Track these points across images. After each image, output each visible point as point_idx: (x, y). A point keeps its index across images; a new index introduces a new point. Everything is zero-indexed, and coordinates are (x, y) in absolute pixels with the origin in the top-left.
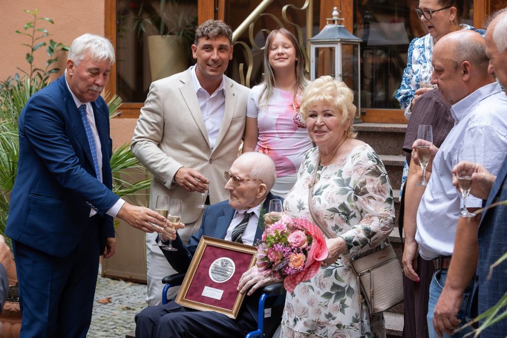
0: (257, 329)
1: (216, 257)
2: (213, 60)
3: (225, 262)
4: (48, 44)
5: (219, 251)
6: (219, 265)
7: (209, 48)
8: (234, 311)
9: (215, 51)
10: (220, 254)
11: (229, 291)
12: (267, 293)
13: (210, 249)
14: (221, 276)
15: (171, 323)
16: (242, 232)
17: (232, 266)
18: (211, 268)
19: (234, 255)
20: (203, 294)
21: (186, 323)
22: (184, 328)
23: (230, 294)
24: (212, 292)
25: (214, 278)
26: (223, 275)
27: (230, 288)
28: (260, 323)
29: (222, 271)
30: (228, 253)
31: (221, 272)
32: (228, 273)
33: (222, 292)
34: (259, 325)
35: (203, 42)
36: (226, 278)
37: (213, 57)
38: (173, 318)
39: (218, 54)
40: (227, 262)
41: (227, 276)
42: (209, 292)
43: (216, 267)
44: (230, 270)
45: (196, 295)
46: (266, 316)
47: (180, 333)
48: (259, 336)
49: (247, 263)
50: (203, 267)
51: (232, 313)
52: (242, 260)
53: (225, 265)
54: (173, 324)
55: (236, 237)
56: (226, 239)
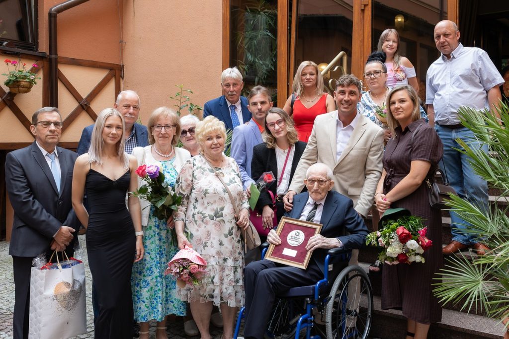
0: (324, 279)
1: (292, 230)
2: (345, 101)
3: (297, 233)
4: (190, 106)
5: (294, 226)
6: (294, 235)
7: (343, 93)
8: (305, 264)
9: (347, 94)
10: (294, 228)
11: (301, 251)
12: (330, 254)
13: (288, 225)
14: (295, 242)
15: (266, 276)
16: (314, 216)
20: (283, 253)
21: (276, 275)
22: (275, 279)
23: (301, 253)
24: (289, 252)
25: (291, 243)
26: (297, 241)
27: (301, 249)
28: (326, 275)
29: (295, 239)
30: (300, 227)
32: (300, 240)
33: (296, 252)
34: (325, 276)
35: (339, 89)
37: (345, 99)
38: (267, 272)
39: (348, 96)
40: (299, 233)
41: (299, 242)
42: (287, 252)
43: (292, 236)
44: (301, 238)
45: (278, 253)
46: (329, 270)
47: (271, 283)
48: (325, 284)
49: (313, 234)
50: (283, 235)
51: (303, 265)
52: (309, 232)
53: (297, 235)
54: (267, 276)
55: (310, 219)
56: (300, 219)
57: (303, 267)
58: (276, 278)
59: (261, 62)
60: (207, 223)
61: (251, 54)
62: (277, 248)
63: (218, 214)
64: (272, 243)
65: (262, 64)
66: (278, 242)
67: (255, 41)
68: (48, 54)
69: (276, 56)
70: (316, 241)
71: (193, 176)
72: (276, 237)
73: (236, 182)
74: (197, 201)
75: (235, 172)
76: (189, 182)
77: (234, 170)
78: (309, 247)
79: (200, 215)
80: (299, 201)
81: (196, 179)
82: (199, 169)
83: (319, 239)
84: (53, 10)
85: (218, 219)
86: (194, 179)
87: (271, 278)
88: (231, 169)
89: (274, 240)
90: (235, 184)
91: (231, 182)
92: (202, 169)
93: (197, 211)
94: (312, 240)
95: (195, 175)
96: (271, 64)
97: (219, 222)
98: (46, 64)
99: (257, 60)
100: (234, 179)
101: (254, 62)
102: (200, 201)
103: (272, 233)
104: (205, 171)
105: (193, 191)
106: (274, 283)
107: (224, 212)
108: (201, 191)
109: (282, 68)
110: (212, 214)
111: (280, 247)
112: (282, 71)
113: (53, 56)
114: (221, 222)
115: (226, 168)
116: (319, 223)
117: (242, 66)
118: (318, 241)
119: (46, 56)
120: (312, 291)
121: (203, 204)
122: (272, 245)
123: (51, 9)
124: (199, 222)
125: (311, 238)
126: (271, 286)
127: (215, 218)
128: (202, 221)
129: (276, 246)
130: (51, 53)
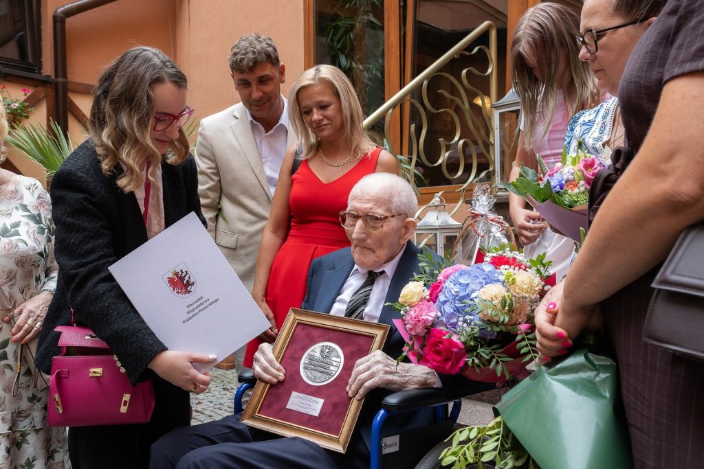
1: (313, 342)
3: (327, 350)
5: (316, 333)
6: (318, 354)
8: (342, 437)
10: (319, 337)
11: (335, 399)
13: (303, 329)
14: (319, 375)
16: (364, 302)
17: (338, 357)
18: (304, 360)
19: (343, 338)
20: (289, 406)
23: (335, 405)
24: (303, 401)
25: (308, 377)
26: (323, 372)
27: (335, 394)
28: (373, 465)
30: (331, 335)
31: (320, 367)
32: (332, 368)
33: (321, 401)
36: (327, 377)
40: (331, 350)
41: (330, 375)
42: (297, 402)
43: (311, 358)
44: (335, 364)
45: (276, 406)
49: (364, 352)
50: (290, 358)
51: (337, 441)
52: (356, 346)
53: (327, 354)
55: (354, 310)
56: (332, 313)
57: (339, 448)
59: (361, 67)
61: (346, 57)
62: (273, 391)
64: (262, 380)
66: (275, 376)
67: (351, 35)
68: (53, 77)
70: (369, 368)
72: (270, 362)
75: (28, 211)
78: (353, 387)
80: (334, 269)
83: (378, 362)
84: (59, 11)
88: (14, 204)
89: (265, 370)
94: (361, 368)
96: (377, 69)
98: (51, 92)
103: (263, 353)
111: (282, 390)
113: (60, 80)
116: (376, 321)
118: (374, 369)
119: (51, 81)
122: (263, 384)
123: (56, 12)
125: (359, 361)
129: (273, 386)
130: (56, 76)
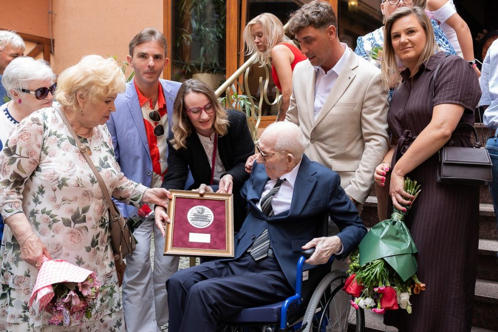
21: (218, 291)
22: (215, 298)
32: (208, 218)
36: (207, 223)
46: (304, 279)
47: (210, 306)
48: (297, 302)
54: (203, 295)
58: (218, 296)
59: (207, 29)
60: (57, 231)
61: (196, 22)
63: (78, 218)
65: (208, 32)
67: (201, 6)
69: (224, 22)
71: (43, 148)
73: (109, 166)
74: (41, 191)
75: (108, 147)
76: (36, 157)
77: (105, 143)
79: (45, 216)
81: (47, 154)
82: (53, 137)
85: (77, 225)
86: (43, 155)
87: (210, 296)
88: (100, 142)
90: (109, 169)
91: (102, 164)
92: (58, 137)
93: (40, 207)
95: (46, 146)
96: (219, 32)
97: (79, 229)
99: (203, 28)
100: (106, 159)
101: (199, 30)
102: (48, 192)
104: (62, 140)
105: (37, 173)
106: (215, 304)
107: (88, 215)
108: (53, 178)
109: (232, 35)
110: (69, 217)
112: (232, 38)
114: (83, 231)
115: (94, 139)
117: (186, 35)
120: (276, 316)
121: (54, 199)
124: (43, 226)
126: (210, 310)
127: (73, 224)
128: (50, 226)
